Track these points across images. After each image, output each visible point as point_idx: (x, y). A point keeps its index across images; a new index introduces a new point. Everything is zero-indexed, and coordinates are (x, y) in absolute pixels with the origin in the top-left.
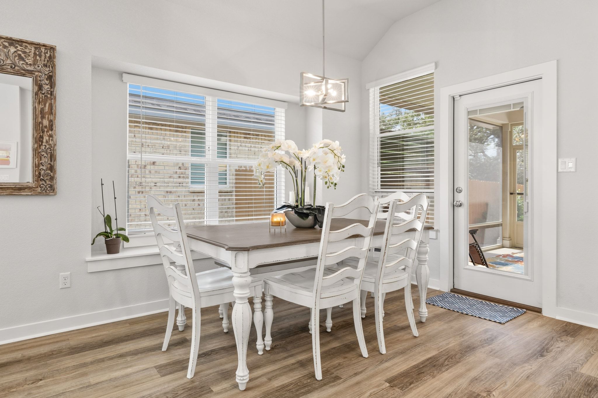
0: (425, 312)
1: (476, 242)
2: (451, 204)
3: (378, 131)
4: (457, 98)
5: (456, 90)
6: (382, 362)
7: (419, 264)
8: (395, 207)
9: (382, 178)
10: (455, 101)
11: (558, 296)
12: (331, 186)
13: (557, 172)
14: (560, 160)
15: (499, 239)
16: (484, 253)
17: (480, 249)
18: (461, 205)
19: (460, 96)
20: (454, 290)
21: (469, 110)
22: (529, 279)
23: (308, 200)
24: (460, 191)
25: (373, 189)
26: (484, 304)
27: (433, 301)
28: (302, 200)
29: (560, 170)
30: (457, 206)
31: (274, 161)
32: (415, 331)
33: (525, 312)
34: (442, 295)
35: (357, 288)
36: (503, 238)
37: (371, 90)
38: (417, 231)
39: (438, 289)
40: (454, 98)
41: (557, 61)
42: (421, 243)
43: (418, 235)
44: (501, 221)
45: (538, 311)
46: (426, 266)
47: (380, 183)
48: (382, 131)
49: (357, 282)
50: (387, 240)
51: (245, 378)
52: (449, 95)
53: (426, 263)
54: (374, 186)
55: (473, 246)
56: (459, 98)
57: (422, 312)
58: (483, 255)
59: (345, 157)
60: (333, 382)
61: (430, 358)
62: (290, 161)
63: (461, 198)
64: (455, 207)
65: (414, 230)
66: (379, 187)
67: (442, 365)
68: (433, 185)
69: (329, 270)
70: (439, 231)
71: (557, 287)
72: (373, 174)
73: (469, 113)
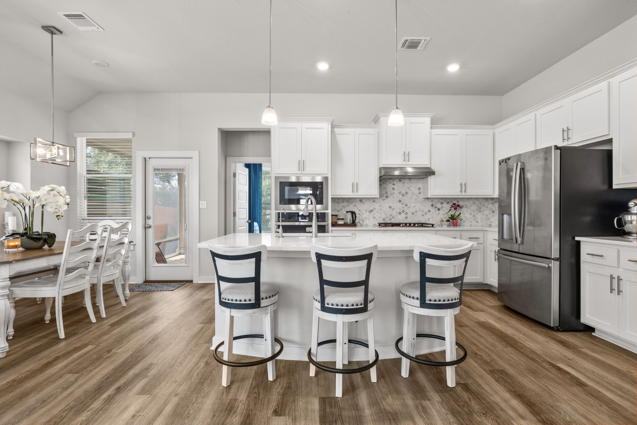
0: (128, 293)
1: (160, 250)
2: (144, 226)
3: (85, 172)
4: (147, 159)
5: (147, 154)
6: (103, 321)
7: (124, 265)
8: (111, 230)
9: (88, 208)
10: (146, 161)
11: (200, 271)
12: (61, 218)
13: (199, 208)
14: (200, 202)
15: (178, 249)
16: (166, 260)
17: (164, 257)
18: (150, 227)
19: (149, 158)
20: (146, 282)
21: (155, 168)
22: (187, 265)
23: (37, 228)
24: (150, 218)
25: (81, 217)
26: (164, 285)
27: (132, 289)
28: (31, 229)
29: (200, 207)
30: (148, 228)
31: (3, 199)
32: (124, 304)
33: (185, 284)
34: (138, 286)
35: (88, 281)
36: (180, 248)
37: (79, 139)
38: (125, 244)
39: (135, 283)
40: (145, 159)
41: (199, 151)
42: (127, 252)
43: (125, 246)
44: (178, 236)
45: (191, 281)
46: (129, 265)
47: (86, 212)
48: (89, 172)
49: (88, 278)
50: (106, 250)
51: (6, 348)
52: (142, 157)
53: (129, 263)
54: (81, 214)
55: (158, 253)
56: (149, 159)
57: (126, 294)
58: (165, 260)
59: (69, 197)
60: (74, 335)
61: (133, 312)
62: (19, 199)
63: (150, 222)
64: (146, 228)
65: (123, 243)
66: (86, 215)
67: (140, 312)
68: (130, 214)
69: (69, 271)
70: (136, 245)
71: (200, 267)
72: (81, 205)
73: (155, 170)
